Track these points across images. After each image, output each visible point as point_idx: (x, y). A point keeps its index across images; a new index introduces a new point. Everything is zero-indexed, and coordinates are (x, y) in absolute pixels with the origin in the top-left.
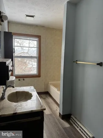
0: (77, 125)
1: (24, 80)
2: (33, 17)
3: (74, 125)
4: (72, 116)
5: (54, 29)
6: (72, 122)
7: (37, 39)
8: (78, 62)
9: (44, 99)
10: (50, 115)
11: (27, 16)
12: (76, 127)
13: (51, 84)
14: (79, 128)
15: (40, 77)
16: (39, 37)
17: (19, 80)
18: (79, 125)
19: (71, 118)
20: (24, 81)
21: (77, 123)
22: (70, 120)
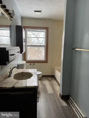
0: (74, 106)
1: (34, 64)
2: (41, 12)
3: (71, 106)
4: (70, 97)
5: (60, 20)
6: (70, 102)
7: (45, 31)
8: (76, 49)
9: (50, 81)
10: (52, 94)
11: (35, 11)
12: (73, 107)
13: (56, 69)
14: (75, 108)
15: (47, 62)
16: (47, 29)
17: (30, 64)
18: (75, 105)
19: (69, 99)
20: (34, 66)
21: (74, 104)
22: (69, 101)
